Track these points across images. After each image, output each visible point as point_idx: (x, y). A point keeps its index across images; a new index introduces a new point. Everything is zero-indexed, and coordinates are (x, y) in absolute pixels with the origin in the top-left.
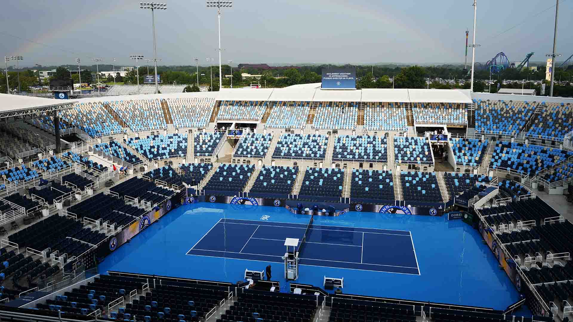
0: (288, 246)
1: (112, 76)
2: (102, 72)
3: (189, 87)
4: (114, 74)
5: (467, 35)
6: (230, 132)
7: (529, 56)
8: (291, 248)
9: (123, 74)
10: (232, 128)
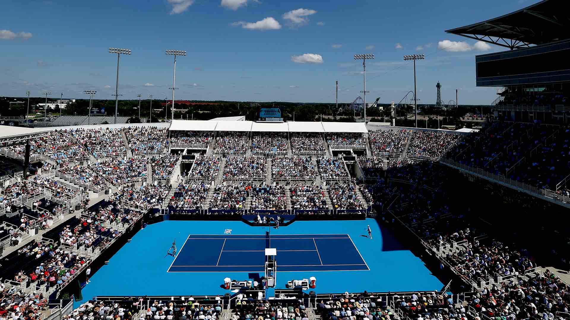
0: (269, 256)
1: (51, 107)
2: (39, 104)
3: (132, 118)
4: (53, 106)
5: (337, 84)
6: (184, 157)
7: (378, 100)
8: (270, 257)
9: (62, 106)
10: (185, 153)
